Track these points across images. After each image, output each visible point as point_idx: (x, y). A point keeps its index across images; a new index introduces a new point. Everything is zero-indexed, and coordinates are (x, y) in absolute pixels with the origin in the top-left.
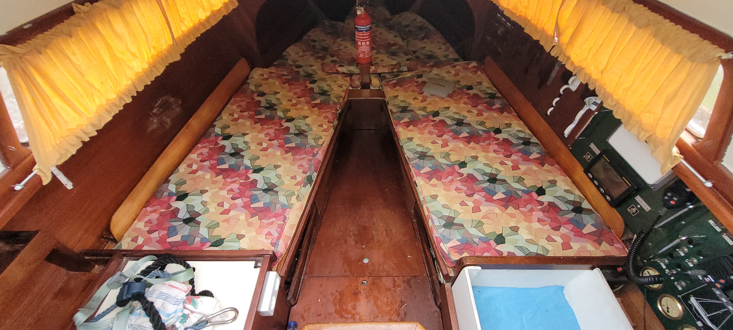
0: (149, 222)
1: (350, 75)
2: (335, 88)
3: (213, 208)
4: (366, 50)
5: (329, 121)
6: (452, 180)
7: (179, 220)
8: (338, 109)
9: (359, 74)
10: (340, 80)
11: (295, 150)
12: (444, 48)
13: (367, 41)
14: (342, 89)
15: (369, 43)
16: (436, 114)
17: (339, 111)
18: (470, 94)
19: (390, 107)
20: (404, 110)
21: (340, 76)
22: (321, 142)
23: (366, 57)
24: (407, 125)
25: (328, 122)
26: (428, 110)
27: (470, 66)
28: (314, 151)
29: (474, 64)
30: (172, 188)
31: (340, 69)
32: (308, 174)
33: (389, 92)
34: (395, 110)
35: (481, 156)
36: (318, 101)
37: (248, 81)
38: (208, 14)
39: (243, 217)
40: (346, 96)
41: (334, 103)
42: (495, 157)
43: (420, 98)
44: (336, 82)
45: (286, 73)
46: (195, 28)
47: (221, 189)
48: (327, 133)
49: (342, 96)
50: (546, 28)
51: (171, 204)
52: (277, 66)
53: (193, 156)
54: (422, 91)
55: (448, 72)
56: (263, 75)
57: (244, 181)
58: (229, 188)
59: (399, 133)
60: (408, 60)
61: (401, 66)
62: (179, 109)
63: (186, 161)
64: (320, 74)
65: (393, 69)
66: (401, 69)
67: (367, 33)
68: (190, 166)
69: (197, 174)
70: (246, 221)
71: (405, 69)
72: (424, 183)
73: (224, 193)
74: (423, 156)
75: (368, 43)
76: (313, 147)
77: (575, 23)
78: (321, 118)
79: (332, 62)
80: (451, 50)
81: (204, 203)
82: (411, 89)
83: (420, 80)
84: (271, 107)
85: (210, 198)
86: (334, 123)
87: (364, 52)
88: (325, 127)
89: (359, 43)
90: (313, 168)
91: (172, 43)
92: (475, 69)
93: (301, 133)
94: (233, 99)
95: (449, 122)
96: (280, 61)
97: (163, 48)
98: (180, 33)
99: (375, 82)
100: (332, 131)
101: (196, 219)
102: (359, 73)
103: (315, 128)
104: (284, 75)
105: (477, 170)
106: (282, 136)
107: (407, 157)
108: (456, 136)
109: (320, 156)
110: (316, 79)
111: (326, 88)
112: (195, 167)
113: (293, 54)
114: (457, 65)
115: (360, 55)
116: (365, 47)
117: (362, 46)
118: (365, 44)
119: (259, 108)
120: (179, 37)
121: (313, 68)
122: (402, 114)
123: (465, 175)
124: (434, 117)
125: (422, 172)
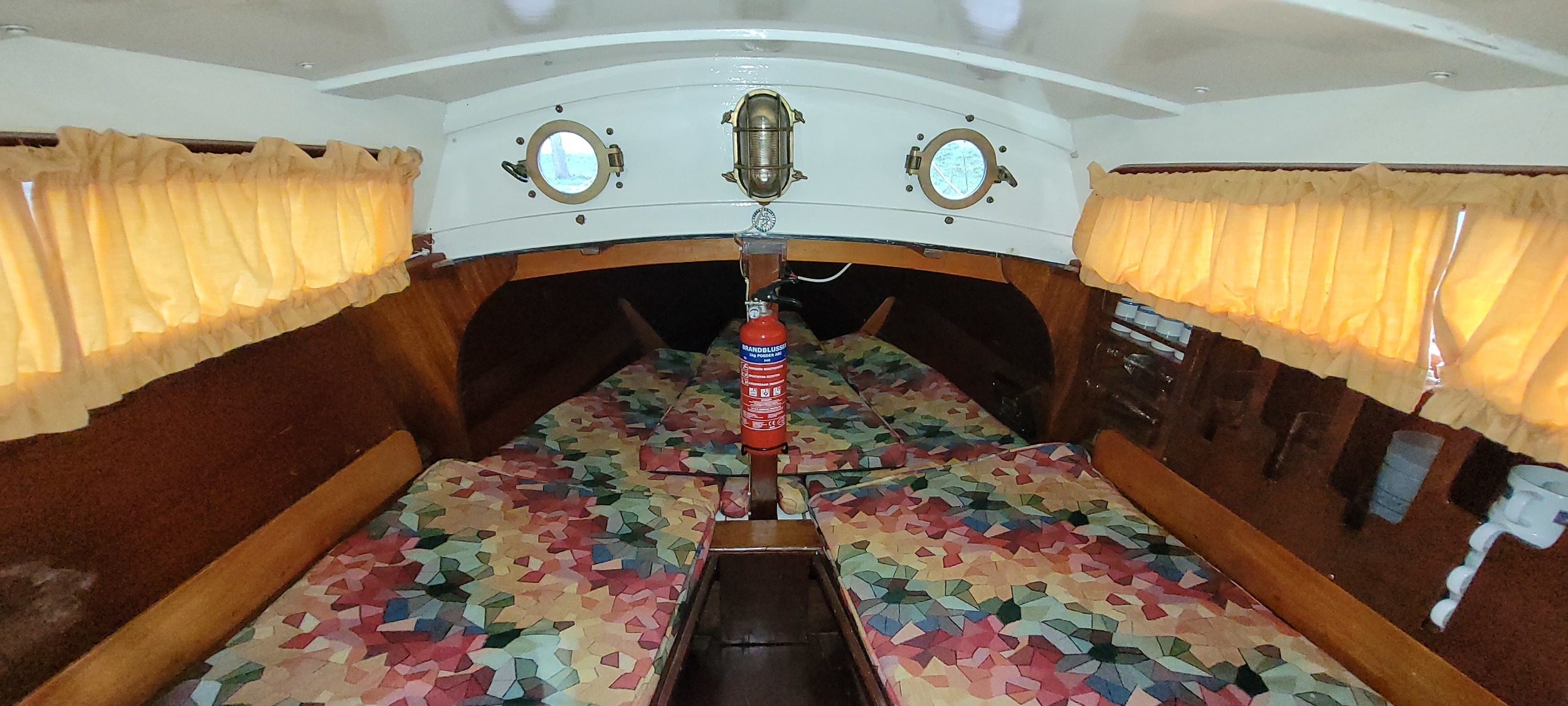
1: (720, 478)
2: (674, 518)
4: (773, 410)
5: (645, 638)
8: (679, 588)
9: (747, 476)
10: (691, 494)
13: (775, 386)
14: (694, 522)
15: (779, 392)
16: (1010, 612)
17: (682, 597)
18: (1087, 539)
19: (846, 582)
20: (897, 592)
21: (689, 483)
23: (771, 428)
24: (919, 652)
25: (639, 642)
27: (1054, 457)
29: (1064, 449)
31: (693, 464)
33: (837, 532)
34: (865, 593)
36: (614, 564)
37: (402, 500)
40: (706, 544)
41: (667, 567)
43: (939, 552)
44: (676, 498)
45: (529, 474)
49: (693, 544)
52: (509, 455)
54: (937, 526)
55: (999, 473)
59: (896, 690)
60: (878, 439)
61: (863, 456)
64: (635, 476)
65: (840, 464)
66: (863, 462)
67: (777, 365)
71: (875, 462)
75: (777, 391)
78: (619, 628)
79: (670, 442)
82: (903, 521)
83: (924, 495)
84: (454, 585)
86: (662, 647)
87: (765, 416)
88: (627, 663)
89: (753, 392)
91: (55, 367)
92: (1071, 465)
95: (1066, 645)
96: (523, 441)
98: (121, 340)
99: (792, 498)
100: (651, 678)
102: (747, 472)
103: (590, 670)
104: (521, 480)
110: (617, 491)
111: (645, 518)
113: (564, 423)
114: (1016, 453)
115: (754, 424)
116: (768, 402)
117: (760, 400)
118: (768, 395)
119: (405, 594)
120: (107, 352)
121: (614, 460)
122: (893, 611)
124: (1004, 624)
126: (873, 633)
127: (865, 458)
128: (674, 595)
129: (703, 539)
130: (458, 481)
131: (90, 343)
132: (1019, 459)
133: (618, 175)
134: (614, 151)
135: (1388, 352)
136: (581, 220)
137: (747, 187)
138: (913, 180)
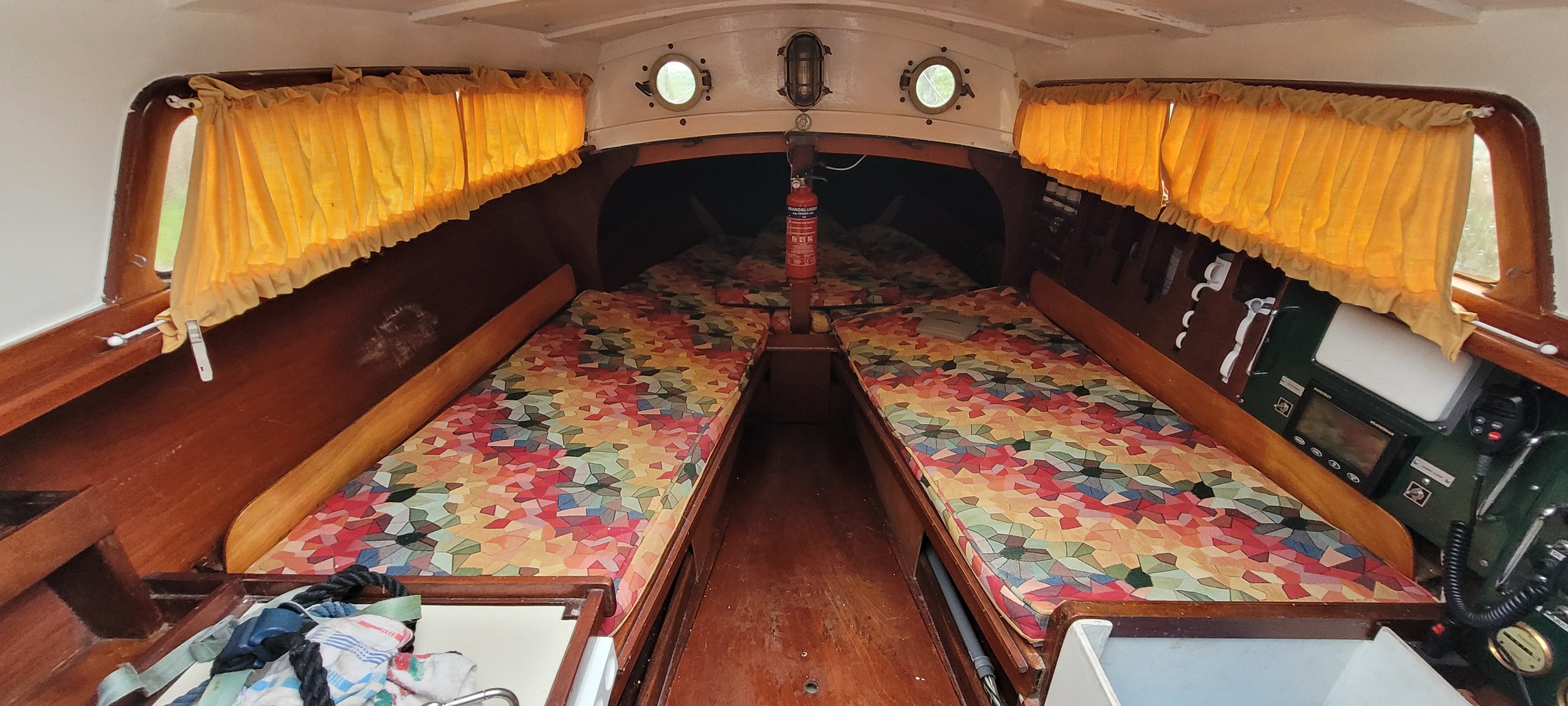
0: (318, 540)
1: (771, 309)
2: (742, 327)
3: (469, 517)
4: (807, 251)
5: (731, 375)
6: (1004, 473)
7: (390, 537)
8: (749, 359)
9: (787, 308)
10: (750, 315)
11: (662, 421)
12: (947, 272)
13: (809, 235)
14: (755, 329)
15: (812, 240)
16: (950, 365)
17: (751, 363)
18: (1011, 336)
19: (852, 359)
20: (884, 361)
21: (750, 311)
22: (714, 408)
23: (806, 264)
24: (894, 383)
25: (728, 377)
26: (932, 360)
27: (1002, 294)
28: (700, 423)
29: (1010, 290)
30: (382, 478)
31: (752, 298)
32: (688, 460)
33: (849, 337)
34: (864, 361)
35: (1057, 430)
36: (708, 346)
37: (569, 310)
38: (531, 162)
39: (537, 535)
40: (764, 342)
41: (740, 348)
42: (1088, 433)
43: (914, 342)
44: (742, 318)
45: (644, 302)
46: (506, 179)
47: (492, 482)
48: (726, 395)
49: (755, 340)
50: (1143, 182)
51: (374, 507)
52: (628, 292)
53: (440, 424)
54: (914, 330)
55: (962, 304)
57: (547, 470)
58: (512, 480)
59: (877, 399)
60: (881, 285)
61: (870, 295)
62: (430, 335)
63: (423, 434)
64: (711, 306)
65: (854, 300)
66: (870, 301)
67: (811, 221)
68: (431, 441)
69: (443, 455)
70: (544, 543)
71: (878, 299)
72: (943, 476)
73: (499, 489)
74: (933, 432)
75: (810, 239)
76: (698, 418)
77: (1194, 158)
78: (715, 372)
79: (735, 285)
80: (962, 275)
81: (450, 507)
82: (894, 329)
83: (909, 316)
84: (613, 351)
85: (466, 497)
86: (742, 379)
87: (802, 255)
88: (723, 385)
89: (794, 239)
90: (698, 450)
92: (1013, 299)
93: (672, 394)
94: (537, 336)
95: (979, 377)
96: (634, 285)
97: (445, 190)
98: (479, 178)
99: (820, 322)
100: (736, 393)
101: (429, 536)
102: (789, 305)
103: (701, 387)
104: (640, 305)
105: (1056, 454)
106: (632, 397)
107: (900, 434)
108: (997, 399)
109: (713, 433)
110: (702, 313)
111: (723, 327)
112: (440, 443)
113: (658, 277)
114: (977, 293)
115: (795, 261)
116: (805, 246)
117: (798, 245)
118: (804, 242)
119: (587, 353)
120: (475, 183)
121: (697, 297)
122: (880, 368)
123: (1031, 463)
124: (946, 371)
125: (935, 457)
126: (866, 378)
127: (871, 296)
128: (746, 361)
129: (762, 338)
130: (599, 302)
132: (977, 297)
133: (708, 92)
134: (705, 74)
135: (1148, 190)
136: (683, 122)
137: (793, 99)
138: (905, 94)
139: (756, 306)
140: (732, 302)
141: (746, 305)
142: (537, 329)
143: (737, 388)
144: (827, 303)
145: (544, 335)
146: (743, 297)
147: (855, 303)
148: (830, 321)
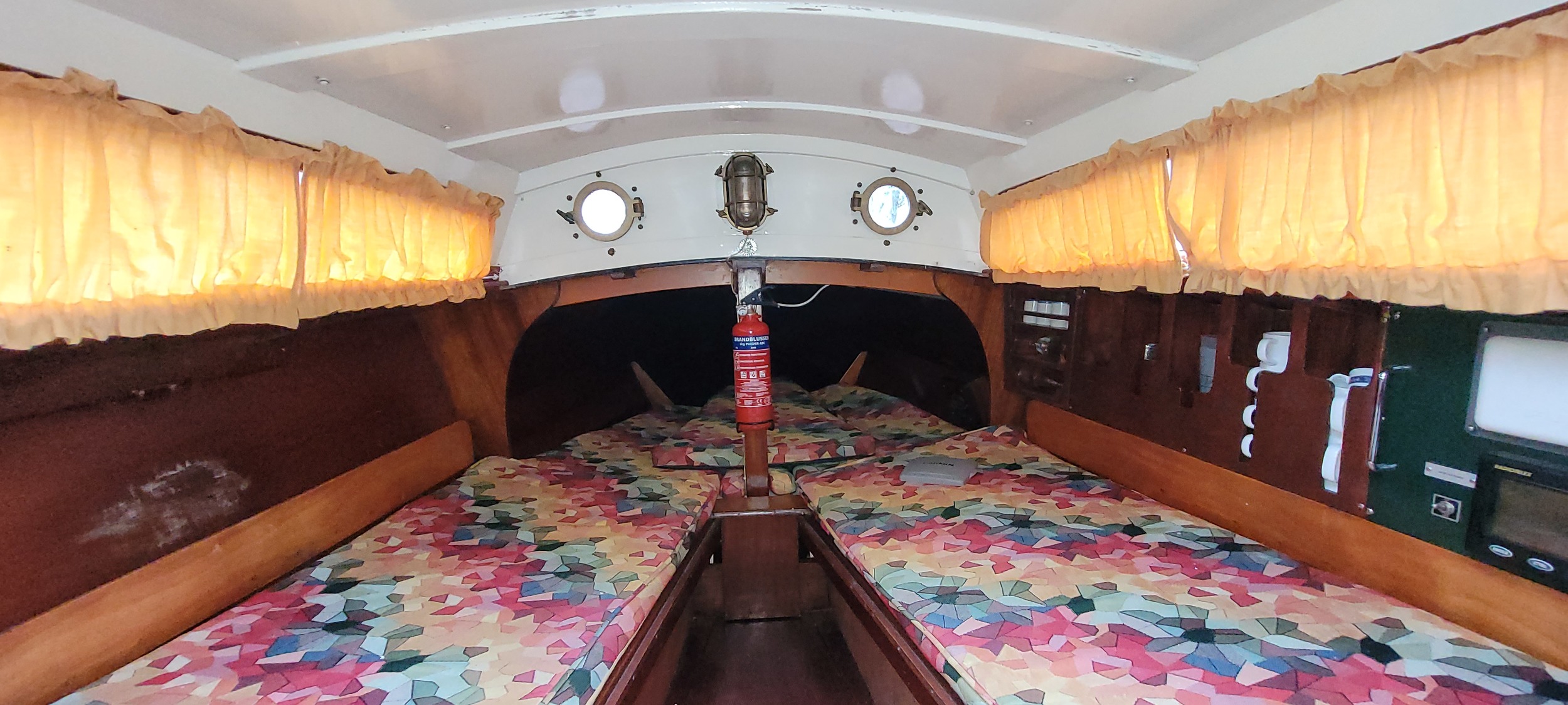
1: (721, 470)
2: (683, 490)
4: (761, 389)
5: (662, 544)
6: (1068, 647)
8: (689, 524)
9: (741, 468)
10: (695, 477)
11: (549, 609)
12: (926, 421)
13: (761, 369)
14: (700, 491)
15: (764, 375)
16: (952, 512)
17: (691, 529)
18: (1019, 476)
19: (823, 517)
20: (865, 515)
21: (695, 473)
22: (633, 586)
23: (759, 405)
24: (882, 539)
25: (659, 546)
26: (926, 508)
27: (996, 434)
28: (608, 608)
29: (1004, 429)
31: (698, 458)
32: (578, 664)
33: (818, 493)
34: (838, 517)
35: (1122, 580)
36: (637, 511)
37: (461, 479)
38: (409, 277)
40: (710, 506)
41: (679, 513)
42: (1167, 582)
43: (900, 491)
44: (684, 481)
45: (560, 468)
48: (654, 569)
49: (699, 503)
50: (1151, 255)
52: (543, 459)
54: (899, 479)
55: (951, 448)
56: (503, 470)
59: (861, 560)
60: (851, 435)
62: (230, 504)
63: (161, 653)
64: (647, 469)
65: (820, 453)
66: (840, 451)
67: (762, 352)
68: (164, 662)
69: (170, 685)
71: (850, 451)
72: (979, 660)
74: (947, 595)
75: (762, 374)
76: (606, 599)
77: (1214, 207)
78: (643, 541)
79: (678, 445)
80: (942, 423)
82: (875, 479)
83: (890, 465)
84: (506, 523)
86: (677, 549)
87: (754, 394)
88: (650, 555)
89: (743, 375)
90: (599, 649)
91: (290, 286)
92: (1009, 438)
93: (577, 571)
94: (405, 510)
95: (993, 523)
97: (259, 282)
98: (322, 280)
99: (782, 482)
100: (669, 567)
102: (744, 463)
103: (619, 561)
104: (554, 470)
105: (1136, 614)
106: (518, 579)
107: (902, 603)
108: (1025, 547)
109: (628, 622)
110: (634, 477)
111: (659, 490)
112: (178, 664)
113: (586, 444)
114: (966, 436)
115: (746, 402)
116: (756, 383)
117: (749, 381)
118: (756, 377)
119: (469, 527)
120: (315, 285)
121: (630, 463)
122: (861, 523)
123: (1103, 630)
124: (947, 519)
125: (960, 631)
126: (843, 539)
127: (841, 447)
128: (686, 526)
129: (708, 502)
131: (309, 278)
133: (640, 219)
134: (637, 201)
135: (1160, 259)
136: (611, 252)
137: (735, 220)
138: (857, 216)
139: (703, 467)
140: (672, 463)
141: (691, 466)
142: (406, 504)
143: (670, 559)
144: (789, 458)
145: (414, 510)
146: (687, 457)
147: (821, 458)
148: (793, 479)
